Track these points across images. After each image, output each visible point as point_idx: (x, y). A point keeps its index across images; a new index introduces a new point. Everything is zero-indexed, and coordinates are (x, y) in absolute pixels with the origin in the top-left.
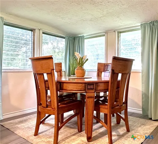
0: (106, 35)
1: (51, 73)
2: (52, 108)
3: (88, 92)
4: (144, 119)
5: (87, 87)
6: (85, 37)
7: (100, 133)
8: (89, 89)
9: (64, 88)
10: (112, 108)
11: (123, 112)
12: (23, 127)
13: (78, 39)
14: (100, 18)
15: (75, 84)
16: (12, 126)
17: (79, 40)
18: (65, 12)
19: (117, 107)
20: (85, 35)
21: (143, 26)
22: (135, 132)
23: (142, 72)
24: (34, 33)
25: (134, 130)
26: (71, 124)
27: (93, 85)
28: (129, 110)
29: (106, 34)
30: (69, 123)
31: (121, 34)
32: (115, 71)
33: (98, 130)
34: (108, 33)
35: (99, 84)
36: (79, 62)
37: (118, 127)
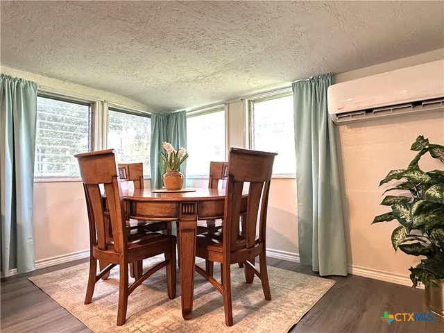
0: (226, 108)
1: (112, 183)
2: (116, 252)
3: (183, 219)
4: (302, 275)
5: (180, 209)
6: (187, 114)
7: (210, 302)
8: (185, 213)
9: (139, 211)
10: (231, 252)
11: (257, 258)
12: (68, 287)
13: (174, 117)
14: (212, 75)
15: (159, 204)
16: (48, 283)
17: (176, 120)
18: (145, 68)
19: (243, 250)
20: (187, 110)
21: (298, 87)
22: (282, 302)
23: (298, 179)
24: (92, 109)
25: (280, 296)
26: (156, 281)
27: (194, 205)
28: (268, 254)
29: (227, 106)
30: (153, 280)
31: (255, 104)
32: (235, 177)
33: (207, 296)
34: (230, 105)
35: (205, 202)
36: (171, 160)
37: (249, 289)
